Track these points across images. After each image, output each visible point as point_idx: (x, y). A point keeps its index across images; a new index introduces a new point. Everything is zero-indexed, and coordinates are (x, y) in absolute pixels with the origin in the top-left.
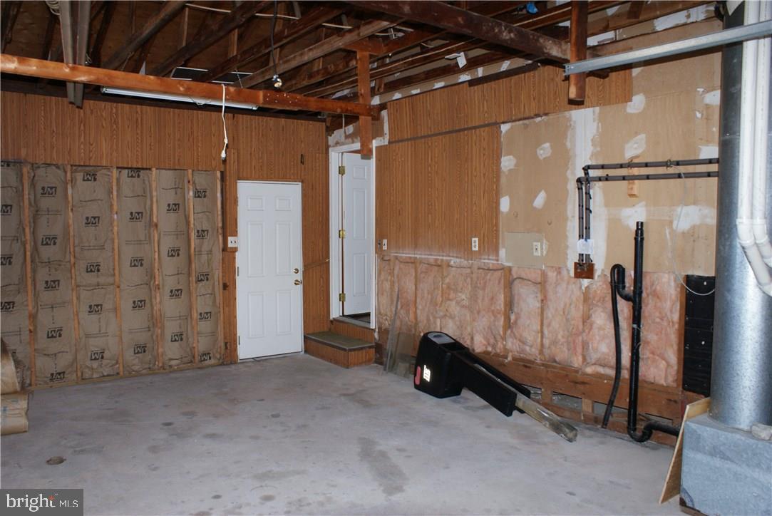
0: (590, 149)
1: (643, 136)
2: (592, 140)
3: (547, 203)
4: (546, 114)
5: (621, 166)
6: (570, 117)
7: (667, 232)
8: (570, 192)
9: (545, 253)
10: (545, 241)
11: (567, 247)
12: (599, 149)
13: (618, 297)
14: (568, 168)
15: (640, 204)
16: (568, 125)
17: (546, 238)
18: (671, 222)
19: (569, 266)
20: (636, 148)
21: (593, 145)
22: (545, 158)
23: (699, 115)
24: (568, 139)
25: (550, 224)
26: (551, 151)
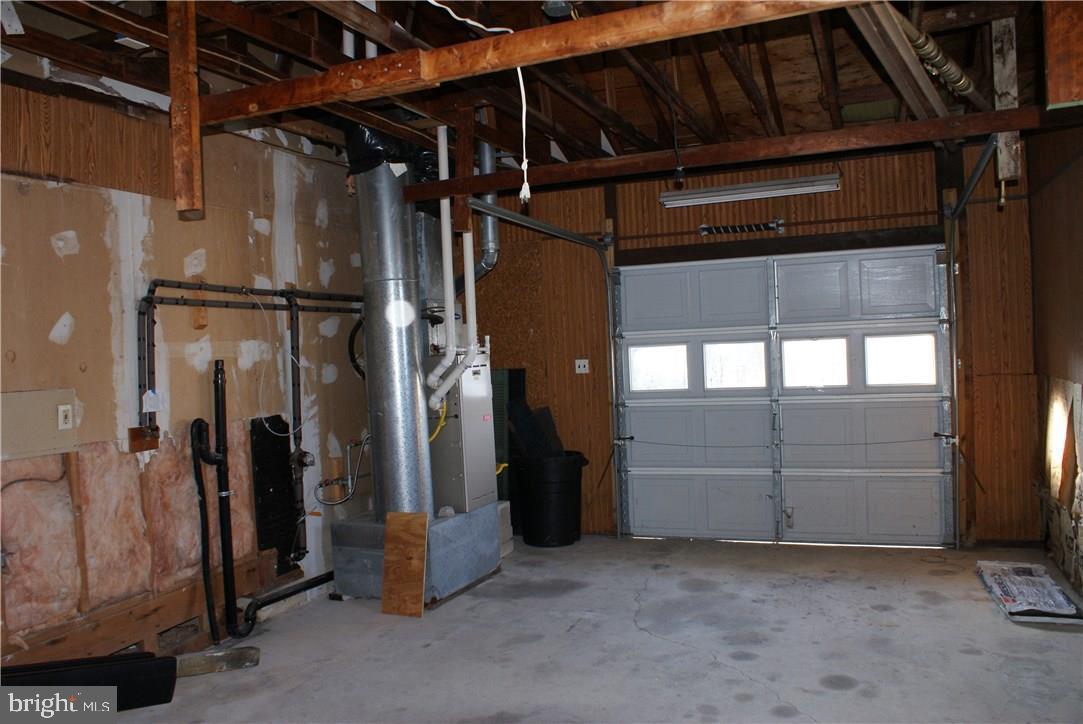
0: (140, 256)
1: (202, 251)
2: (143, 242)
3: (75, 335)
4: (68, 180)
5: (179, 285)
6: (109, 198)
7: (234, 371)
8: (114, 316)
9: (78, 421)
10: (77, 401)
11: (114, 406)
12: (152, 257)
13: (202, 463)
14: (109, 279)
15: (204, 339)
16: (107, 210)
17: (77, 395)
18: (236, 360)
19: (119, 436)
20: (196, 266)
21: (143, 250)
22: (66, 256)
23: (251, 241)
24: (107, 233)
25: (84, 371)
26: (78, 246)
